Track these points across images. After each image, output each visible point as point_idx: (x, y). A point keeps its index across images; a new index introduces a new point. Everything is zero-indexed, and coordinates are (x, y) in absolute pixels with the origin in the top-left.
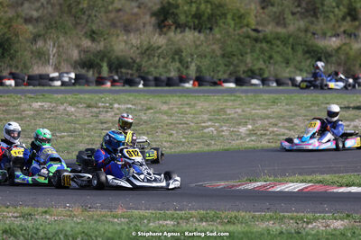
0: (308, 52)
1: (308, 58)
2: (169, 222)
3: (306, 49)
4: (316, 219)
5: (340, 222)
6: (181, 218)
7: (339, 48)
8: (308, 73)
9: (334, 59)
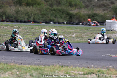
0: (67, 14)
9: (75, 17)
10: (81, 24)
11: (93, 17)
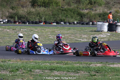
0: (78, 14)
1: (78, 16)
2: (47, 64)
3: (78, 13)
4: (92, 63)
5: (99, 65)
6: (51, 63)
7: (88, 13)
8: (78, 21)
9: (86, 16)
10: (91, 23)
11: (104, 16)
